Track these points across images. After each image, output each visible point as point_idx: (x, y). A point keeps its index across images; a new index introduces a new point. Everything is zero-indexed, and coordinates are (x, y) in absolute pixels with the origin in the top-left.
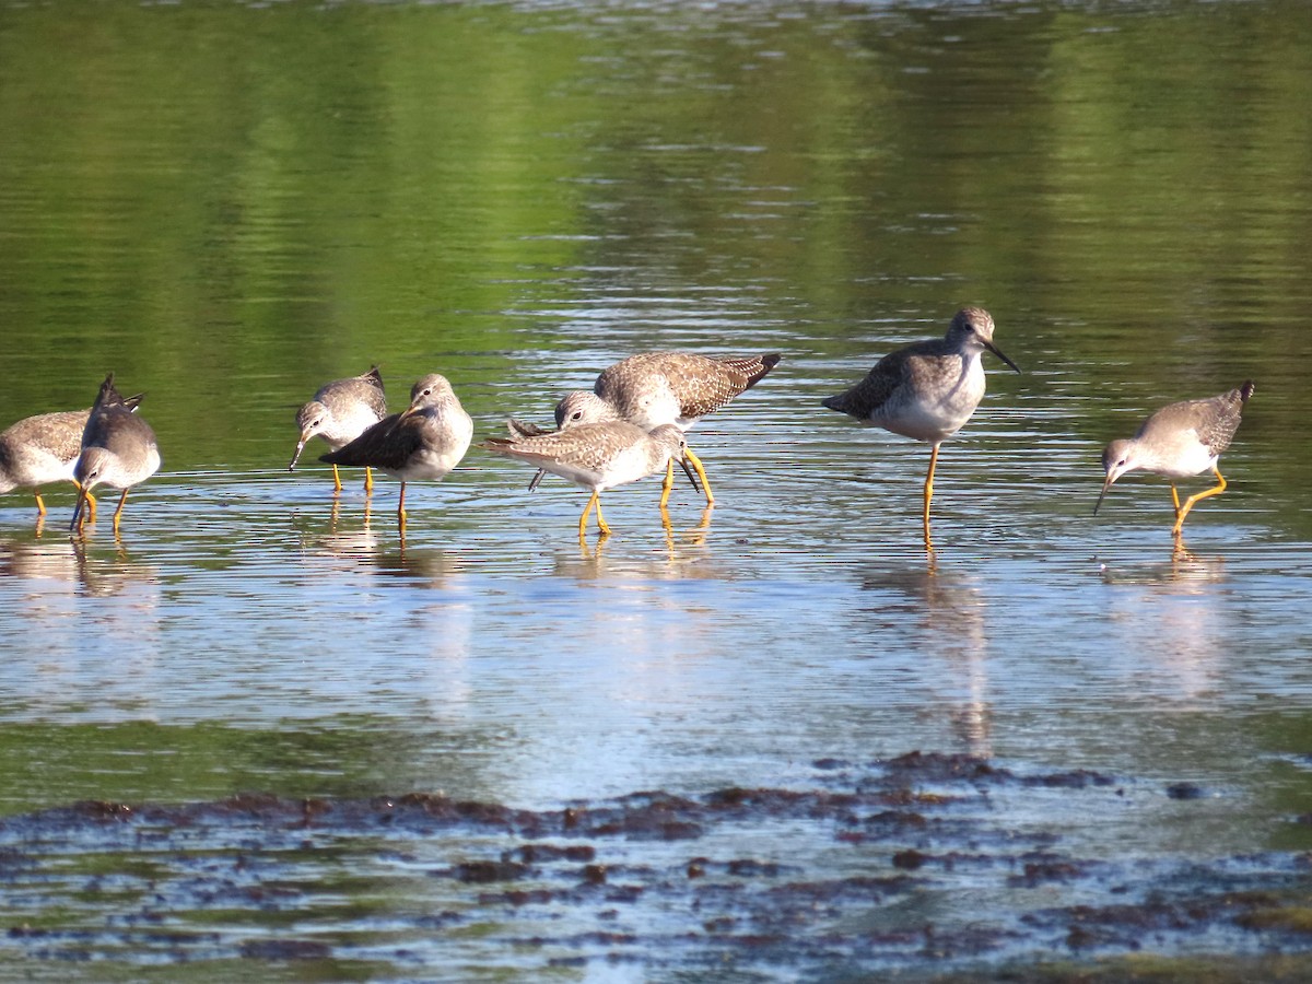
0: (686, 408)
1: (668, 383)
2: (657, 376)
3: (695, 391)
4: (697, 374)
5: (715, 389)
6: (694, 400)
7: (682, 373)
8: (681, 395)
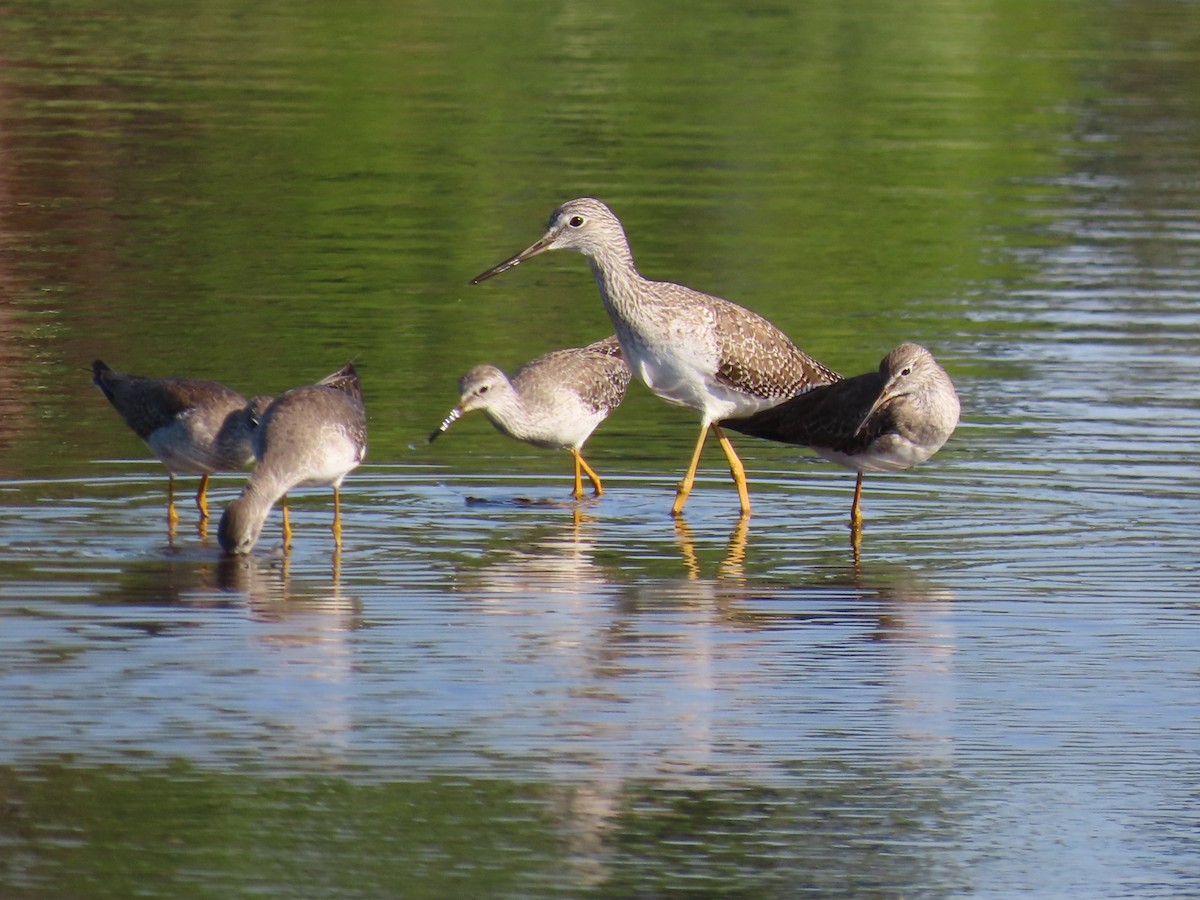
0: (727, 367)
1: (715, 325)
2: (706, 311)
3: (748, 353)
4: (759, 337)
5: (777, 366)
6: (742, 361)
7: (739, 323)
8: (726, 346)
